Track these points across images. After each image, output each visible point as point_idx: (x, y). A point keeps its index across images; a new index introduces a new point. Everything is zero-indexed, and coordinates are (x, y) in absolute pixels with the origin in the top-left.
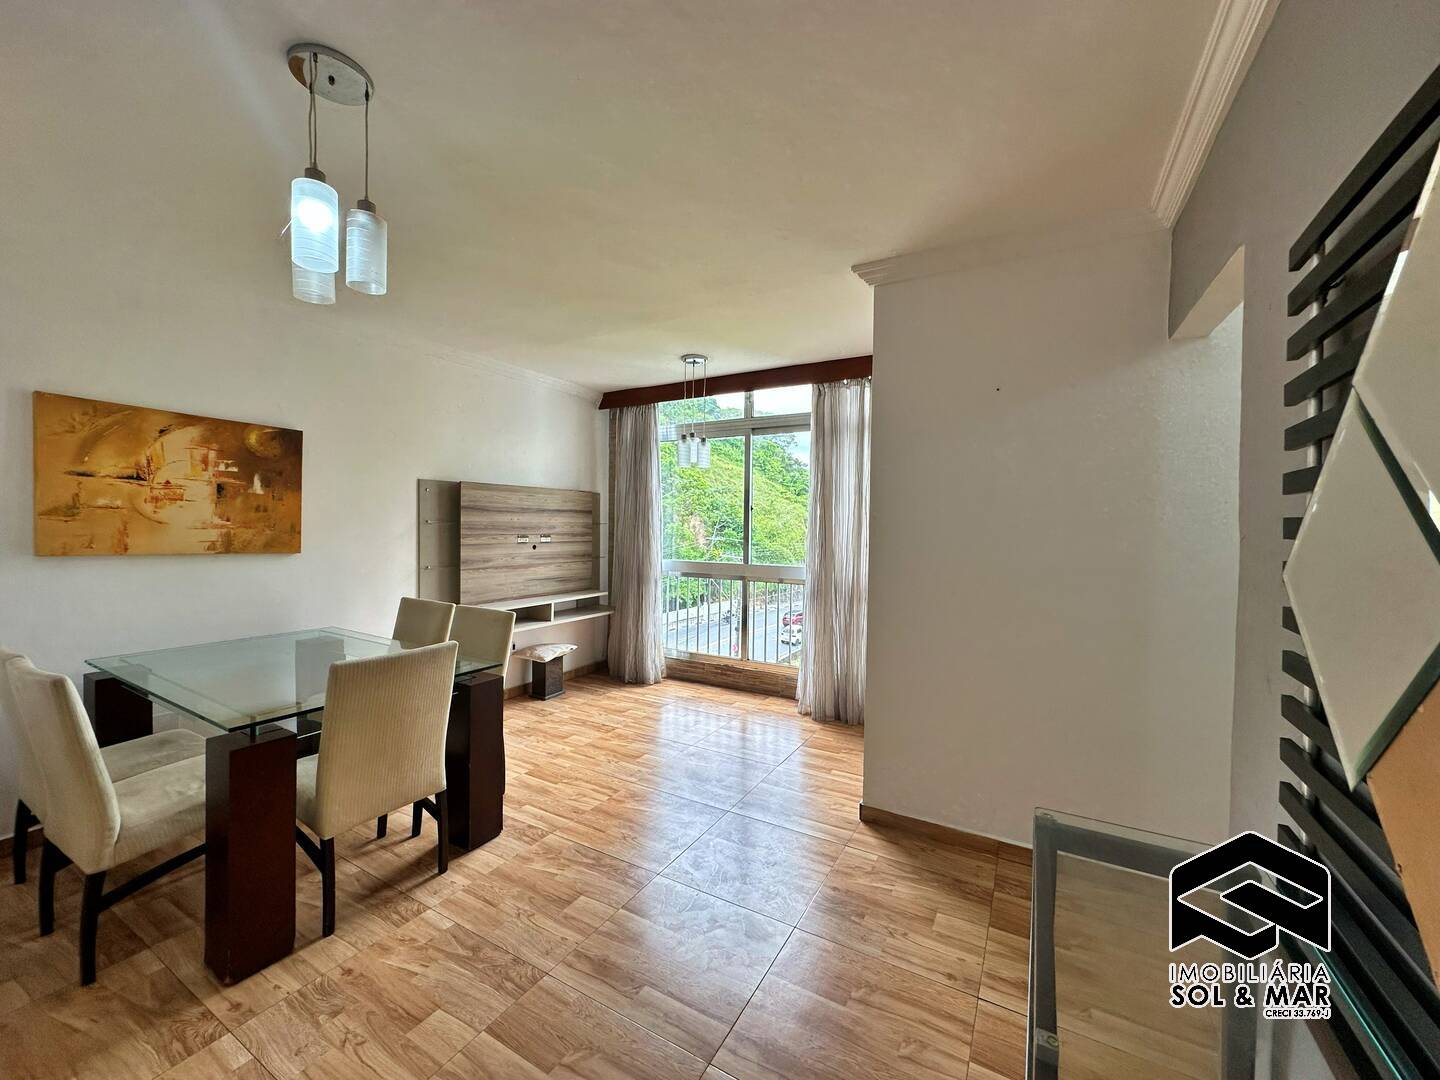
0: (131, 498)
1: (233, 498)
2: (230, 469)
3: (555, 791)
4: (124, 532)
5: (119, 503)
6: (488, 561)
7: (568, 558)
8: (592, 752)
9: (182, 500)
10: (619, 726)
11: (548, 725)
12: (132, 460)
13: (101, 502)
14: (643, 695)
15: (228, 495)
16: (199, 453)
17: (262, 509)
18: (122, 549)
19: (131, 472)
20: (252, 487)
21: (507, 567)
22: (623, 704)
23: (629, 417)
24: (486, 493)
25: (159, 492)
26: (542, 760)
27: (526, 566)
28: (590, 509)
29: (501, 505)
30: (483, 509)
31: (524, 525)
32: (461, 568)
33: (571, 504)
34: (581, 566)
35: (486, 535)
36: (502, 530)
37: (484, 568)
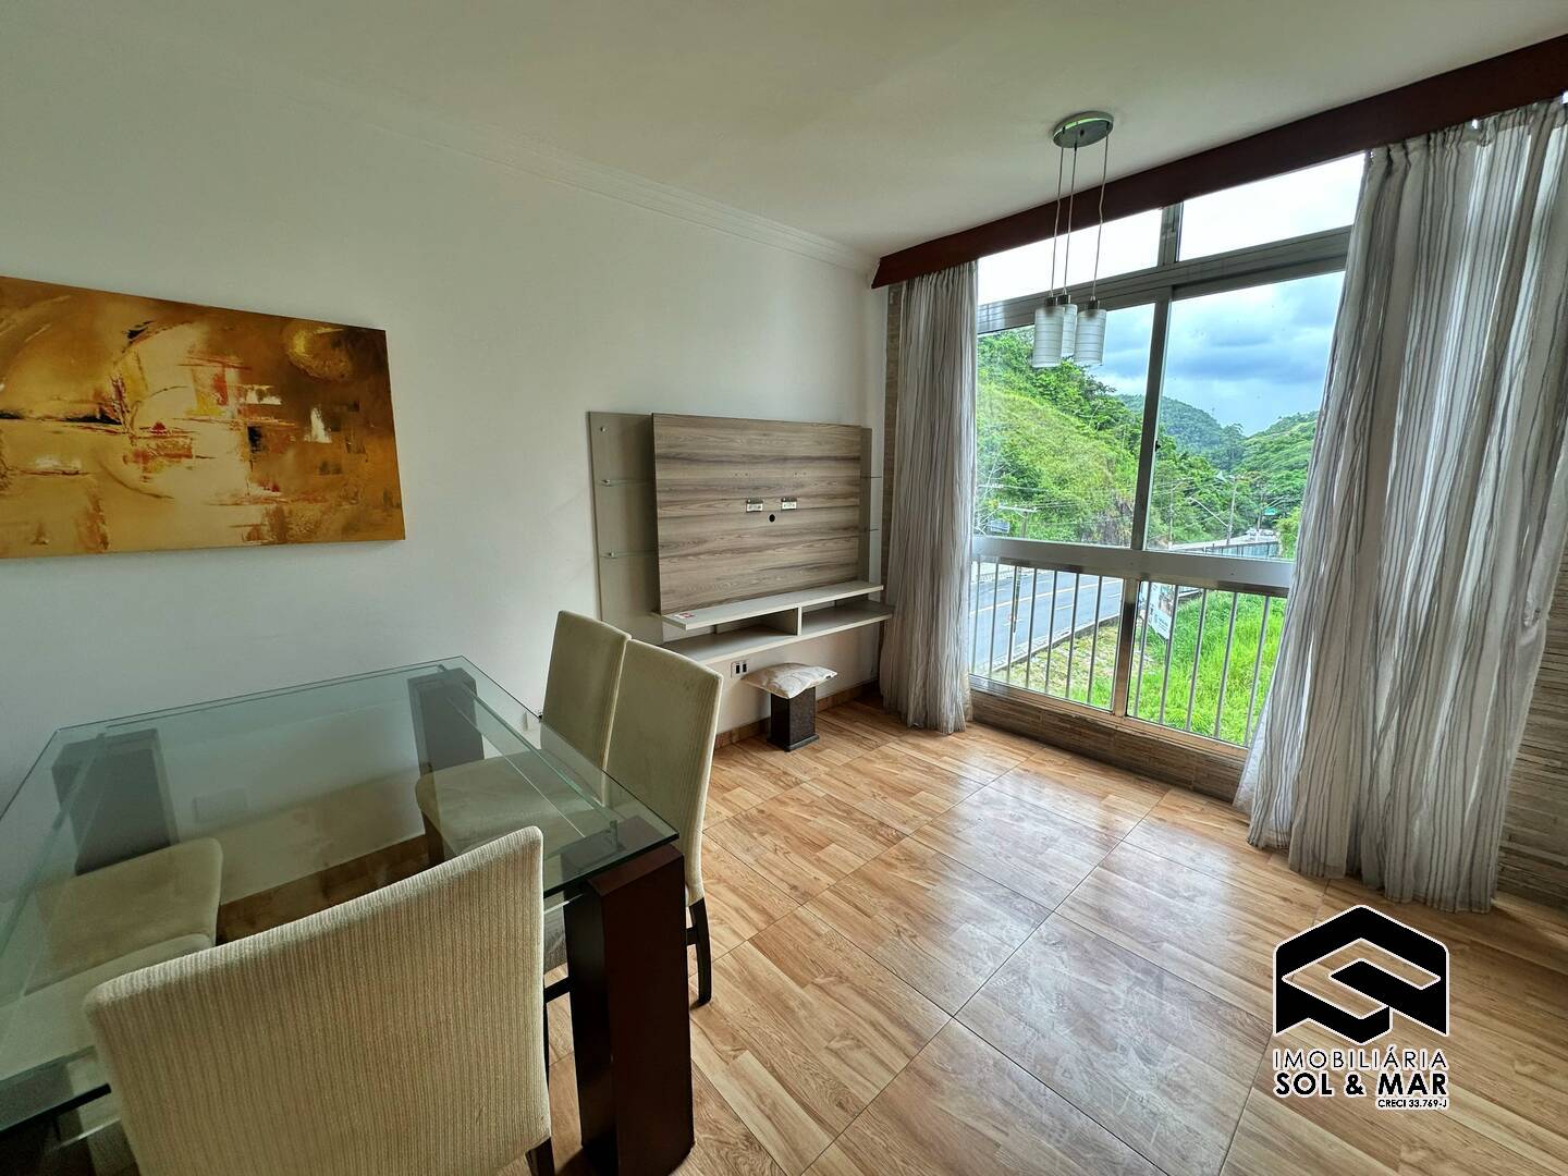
0: (96, 454)
1: (280, 452)
2: (266, 401)
4: (95, 515)
5: (77, 465)
6: (700, 541)
7: (822, 534)
9: (190, 457)
12: (86, 389)
13: (44, 464)
14: (934, 753)
15: (270, 446)
16: (207, 372)
18: (97, 544)
19: (87, 409)
20: (310, 431)
21: (733, 551)
23: (922, 293)
24: (694, 432)
25: (147, 444)
27: (759, 549)
28: (857, 454)
29: (717, 452)
30: (690, 460)
31: (756, 483)
32: (660, 555)
33: (827, 447)
34: (842, 544)
35: (697, 501)
36: (723, 492)
37: (695, 555)
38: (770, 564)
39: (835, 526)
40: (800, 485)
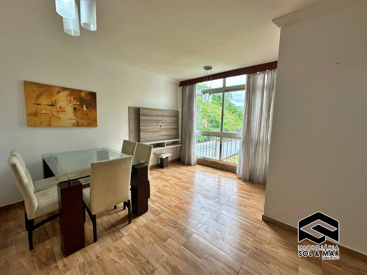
0: (51, 111)
1: (78, 111)
2: (77, 103)
3: (164, 198)
4: (50, 120)
5: (48, 112)
6: (147, 130)
7: (170, 129)
8: (175, 186)
9: (65, 112)
10: (183, 178)
11: (164, 176)
12: (51, 100)
13: (43, 112)
14: (190, 169)
15: (77, 111)
16: (68, 98)
17: (86, 114)
18: (50, 125)
19: (50, 104)
20: (83, 108)
21: (153, 132)
22: (184, 171)
23: (188, 88)
24: (148, 111)
25: (59, 109)
26: (161, 187)
27: (159, 132)
28: (176, 116)
29: (151, 114)
30: (146, 115)
31: (158, 120)
32: (141, 132)
33: (171, 114)
34: (173, 132)
35: (147, 123)
36: (152, 121)
37: (147, 132)
38: (160, 135)
39: (172, 128)
40: (166, 121)
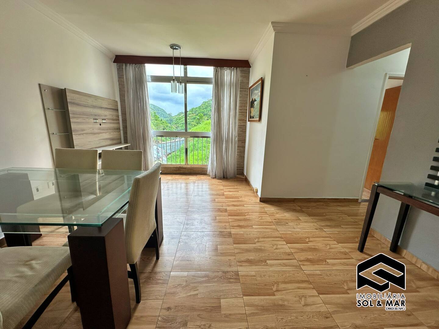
6: (83, 130)
7: (112, 130)
21: (92, 133)
24: (77, 96)
27: (98, 133)
28: (116, 108)
29: (84, 103)
30: (78, 105)
31: (96, 114)
32: (73, 134)
33: (111, 106)
35: (80, 118)
36: (87, 115)
37: (83, 134)
38: (102, 138)
39: (115, 128)
40: (106, 116)
